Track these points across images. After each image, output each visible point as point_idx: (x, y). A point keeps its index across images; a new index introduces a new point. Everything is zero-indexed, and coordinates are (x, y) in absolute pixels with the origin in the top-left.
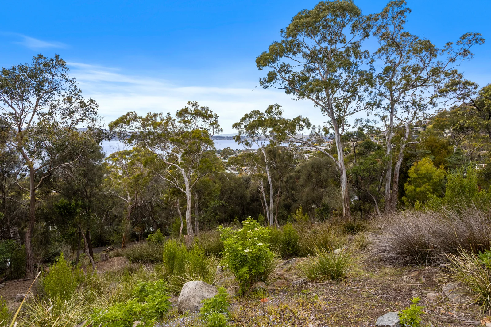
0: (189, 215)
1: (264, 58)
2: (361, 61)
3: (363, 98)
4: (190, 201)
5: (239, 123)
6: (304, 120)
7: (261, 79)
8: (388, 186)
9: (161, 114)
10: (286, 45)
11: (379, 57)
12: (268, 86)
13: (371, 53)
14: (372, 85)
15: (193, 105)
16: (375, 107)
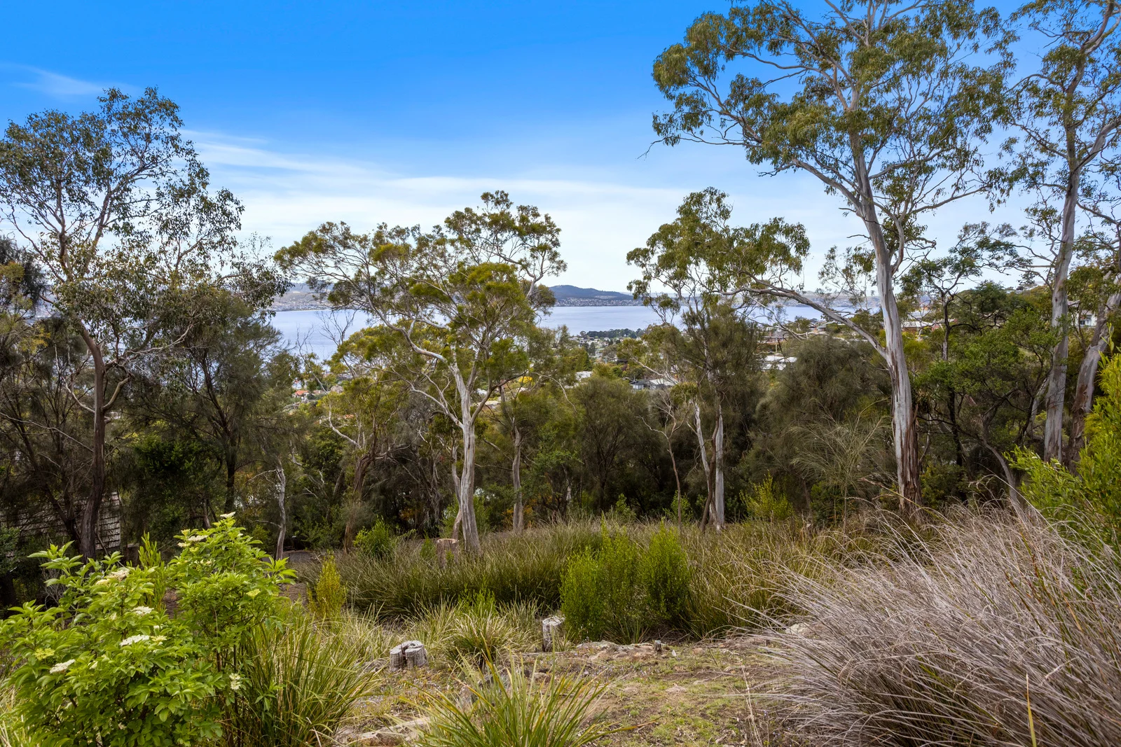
0: (467, 486)
1: (667, 59)
2: (971, 42)
3: (976, 156)
4: (471, 449)
5: (646, 251)
6: (788, 231)
7: (655, 118)
8: (1053, 423)
9: (416, 228)
10: (745, 21)
11: (1035, 26)
12: (678, 137)
13: (1004, 15)
14: (1003, 115)
15: (498, 203)
16: (1019, 186)
